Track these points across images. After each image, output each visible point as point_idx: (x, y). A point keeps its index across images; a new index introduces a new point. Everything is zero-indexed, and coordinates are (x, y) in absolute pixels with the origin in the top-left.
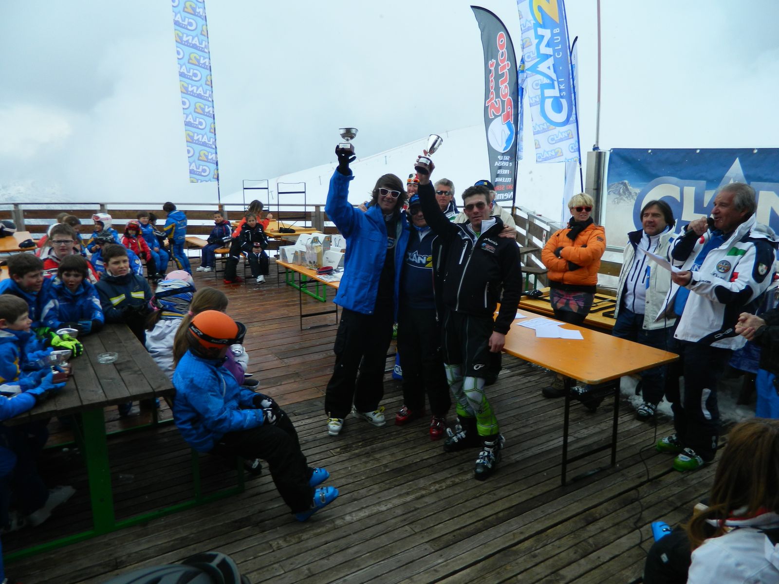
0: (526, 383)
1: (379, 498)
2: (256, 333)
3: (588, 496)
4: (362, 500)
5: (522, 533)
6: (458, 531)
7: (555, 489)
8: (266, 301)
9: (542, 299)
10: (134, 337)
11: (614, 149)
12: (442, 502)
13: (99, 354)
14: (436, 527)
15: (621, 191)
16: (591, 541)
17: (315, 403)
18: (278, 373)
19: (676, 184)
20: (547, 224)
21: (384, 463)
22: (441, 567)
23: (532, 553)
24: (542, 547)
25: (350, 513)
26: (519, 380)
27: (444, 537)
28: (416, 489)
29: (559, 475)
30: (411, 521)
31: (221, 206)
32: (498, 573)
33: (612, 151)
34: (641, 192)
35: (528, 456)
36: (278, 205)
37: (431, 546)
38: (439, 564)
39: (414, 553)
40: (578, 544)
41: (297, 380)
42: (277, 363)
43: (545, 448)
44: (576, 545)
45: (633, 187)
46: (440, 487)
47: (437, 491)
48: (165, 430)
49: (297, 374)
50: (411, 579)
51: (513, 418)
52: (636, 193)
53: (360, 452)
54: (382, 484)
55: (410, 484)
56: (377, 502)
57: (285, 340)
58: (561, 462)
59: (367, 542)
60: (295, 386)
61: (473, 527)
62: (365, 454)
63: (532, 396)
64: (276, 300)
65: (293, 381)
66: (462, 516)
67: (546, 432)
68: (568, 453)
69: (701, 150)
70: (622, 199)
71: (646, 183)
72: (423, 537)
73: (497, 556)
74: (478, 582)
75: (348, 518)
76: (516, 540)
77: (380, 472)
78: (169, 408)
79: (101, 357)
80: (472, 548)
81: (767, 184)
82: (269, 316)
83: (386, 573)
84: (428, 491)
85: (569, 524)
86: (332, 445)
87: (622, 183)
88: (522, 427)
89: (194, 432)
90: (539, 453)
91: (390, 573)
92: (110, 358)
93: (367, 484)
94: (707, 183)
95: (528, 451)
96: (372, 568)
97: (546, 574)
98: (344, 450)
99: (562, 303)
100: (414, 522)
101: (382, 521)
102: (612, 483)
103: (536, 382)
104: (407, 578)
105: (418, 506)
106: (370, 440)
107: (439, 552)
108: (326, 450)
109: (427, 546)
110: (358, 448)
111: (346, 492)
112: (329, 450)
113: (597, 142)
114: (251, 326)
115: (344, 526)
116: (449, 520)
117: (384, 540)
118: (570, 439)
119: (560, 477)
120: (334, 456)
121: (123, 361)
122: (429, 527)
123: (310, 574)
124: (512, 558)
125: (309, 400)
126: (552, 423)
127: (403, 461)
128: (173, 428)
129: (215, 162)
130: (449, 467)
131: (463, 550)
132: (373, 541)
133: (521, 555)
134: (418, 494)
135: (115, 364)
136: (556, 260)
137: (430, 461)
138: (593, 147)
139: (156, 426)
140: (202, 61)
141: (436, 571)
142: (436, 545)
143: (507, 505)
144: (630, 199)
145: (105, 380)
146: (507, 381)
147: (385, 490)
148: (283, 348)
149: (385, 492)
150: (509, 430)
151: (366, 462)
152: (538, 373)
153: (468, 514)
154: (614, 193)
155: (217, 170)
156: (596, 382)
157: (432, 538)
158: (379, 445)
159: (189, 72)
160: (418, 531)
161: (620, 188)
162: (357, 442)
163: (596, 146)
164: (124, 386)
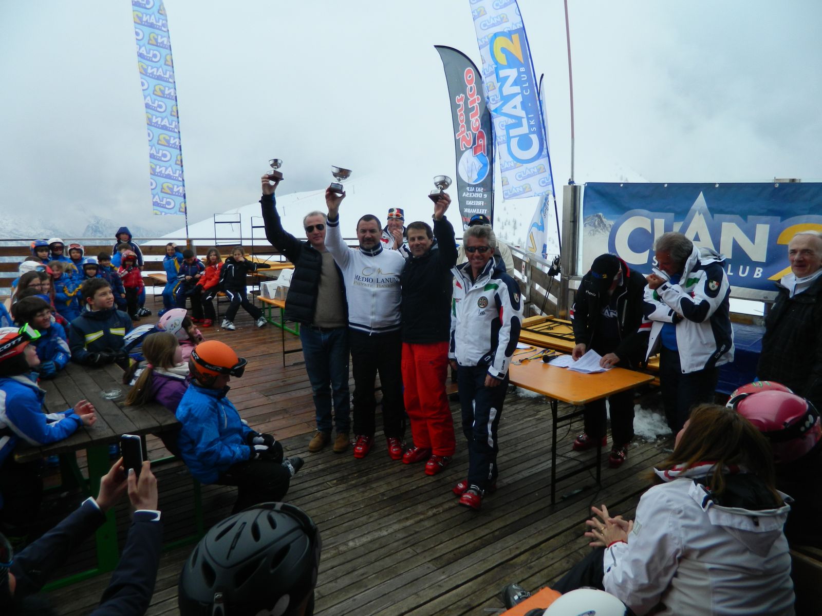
0: (513, 411)
1: (380, 524)
3: (577, 512)
4: (363, 527)
5: (517, 548)
6: (458, 550)
7: (545, 508)
8: (244, 339)
11: (588, 183)
12: (440, 525)
14: (437, 547)
15: (596, 223)
16: (581, 552)
17: (306, 438)
18: (266, 411)
19: (647, 216)
20: (526, 255)
21: (381, 492)
22: (445, 582)
23: (528, 565)
24: (536, 560)
25: (353, 540)
27: (445, 556)
28: (415, 514)
29: (549, 495)
30: (411, 544)
31: (189, 241)
32: (498, 584)
33: (586, 185)
34: (615, 224)
35: (518, 479)
36: (252, 239)
37: (433, 565)
38: (442, 580)
39: (418, 572)
40: (569, 555)
41: (286, 416)
42: (263, 400)
43: (534, 471)
44: (568, 556)
45: (607, 219)
46: (437, 511)
47: (434, 515)
49: (284, 411)
50: (417, 595)
52: (610, 225)
53: (357, 483)
54: (382, 511)
55: (408, 510)
56: (378, 527)
57: (268, 377)
58: (550, 482)
59: (372, 565)
60: (284, 423)
61: (471, 545)
62: (361, 485)
63: (519, 423)
64: (254, 337)
65: (282, 417)
66: (461, 536)
67: (535, 457)
68: (556, 475)
69: (669, 184)
70: (597, 231)
71: (617, 216)
72: (425, 557)
73: (496, 569)
74: (480, 593)
75: (351, 544)
76: (513, 555)
77: (378, 500)
80: (471, 564)
81: (728, 216)
83: (394, 591)
84: (425, 516)
85: (561, 539)
86: (329, 478)
87: (597, 216)
88: (512, 452)
90: (529, 476)
91: (397, 591)
93: (367, 512)
94: (675, 215)
95: (519, 474)
96: (380, 586)
97: (542, 582)
98: (340, 482)
100: (415, 544)
101: (384, 545)
102: (598, 500)
103: (523, 410)
104: (413, 595)
105: (417, 530)
106: (365, 471)
107: (442, 569)
108: (322, 482)
109: (430, 565)
110: (353, 479)
111: (347, 520)
112: (326, 482)
113: (572, 176)
115: (347, 551)
116: (448, 540)
117: (388, 562)
118: (558, 461)
119: (549, 497)
120: (331, 487)
122: (429, 547)
123: (320, 596)
124: (509, 571)
125: (300, 435)
126: (540, 448)
127: (399, 489)
129: (182, 195)
130: (444, 492)
131: (464, 566)
132: (377, 563)
133: (518, 567)
134: (417, 519)
137: (426, 487)
138: (568, 182)
140: (167, 92)
141: (440, 586)
142: (438, 563)
143: (502, 524)
144: (605, 231)
147: (385, 517)
148: (268, 385)
149: (384, 518)
151: (363, 492)
152: (523, 401)
153: (466, 534)
154: (590, 225)
155: (185, 203)
156: (581, 402)
157: (434, 557)
158: (375, 475)
159: (154, 103)
160: (420, 551)
161: (596, 220)
162: (353, 474)
163: (571, 180)
164: (130, 422)
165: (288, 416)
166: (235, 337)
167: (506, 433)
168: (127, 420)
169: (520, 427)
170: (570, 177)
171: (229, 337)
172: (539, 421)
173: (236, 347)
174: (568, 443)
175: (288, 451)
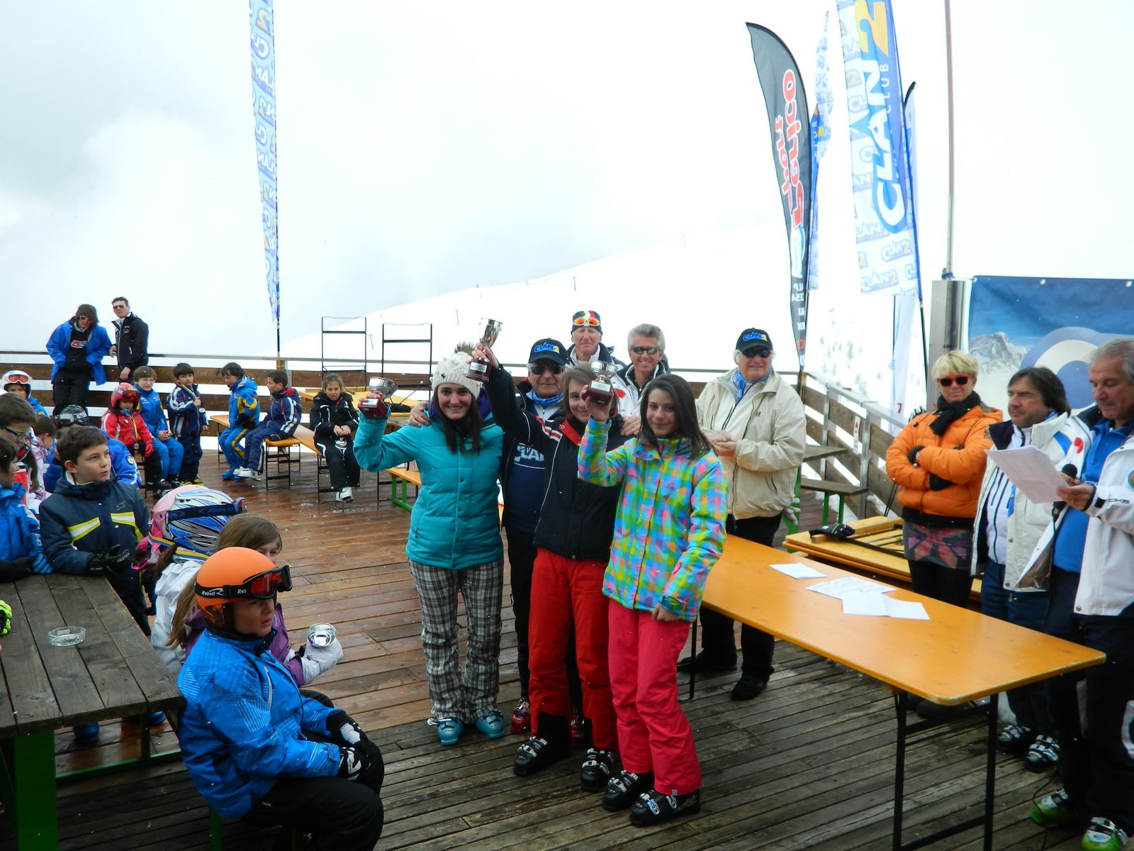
0: (824, 696)
2: (336, 592)
8: (355, 534)
9: (853, 542)
10: (117, 599)
11: (978, 277)
13: (51, 629)
15: (994, 351)
18: (372, 669)
20: (862, 405)
21: (562, 844)
26: (812, 691)
31: (281, 362)
33: (976, 279)
34: (1029, 354)
35: (828, 837)
36: (383, 362)
41: (406, 683)
42: (371, 649)
43: (859, 821)
45: (1013, 343)
48: (162, 771)
49: (405, 672)
51: (800, 763)
52: (1020, 355)
53: (519, 821)
57: (385, 606)
60: (401, 694)
62: (527, 826)
63: (835, 721)
65: (399, 684)
67: (863, 792)
68: (903, 833)
70: (995, 364)
71: (1036, 338)
78: (171, 729)
79: (56, 634)
82: (359, 561)
86: (468, 808)
87: (995, 337)
88: (819, 780)
89: (217, 778)
90: (850, 832)
92: (72, 636)
95: (829, 827)
98: (488, 817)
99: (925, 548)
103: (844, 696)
106: (537, 799)
108: (454, 815)
110: (514, 813)
112: (461, 817)
113: (950, 263)
114: (326, 580)
118: (907, 806)
120: (470, 828)
121: (95, 642)
126: (873, 774)
127: (597, 841)
128: (176, 768)
135: (78, 648)
136: (910, 470)
137: (648, 841)
138: (941, 273)
139: (147, 763)
144: (1010, 366)
145: (59, 678)
146: (790, 693)
148: (383, 622)
150: (792, 786)
151: (529, 842)
152: (847, 677)
154: (982, 354)
155: (278, 298)
156: (953, 701)
158: (554, 808)
161: (993, 345)
162: (514, 802)
163: (948, 272)
164: (94, 690)
165: (410, 681)
166: (340, 530)
167: (809, 740)
168: (92, 686)
169: (838, 730)
170: (945, 266)
171: (330, 530)
172: (874, 721)
173: (339, 548)
174: (929, 769)
175: (402, 749)
